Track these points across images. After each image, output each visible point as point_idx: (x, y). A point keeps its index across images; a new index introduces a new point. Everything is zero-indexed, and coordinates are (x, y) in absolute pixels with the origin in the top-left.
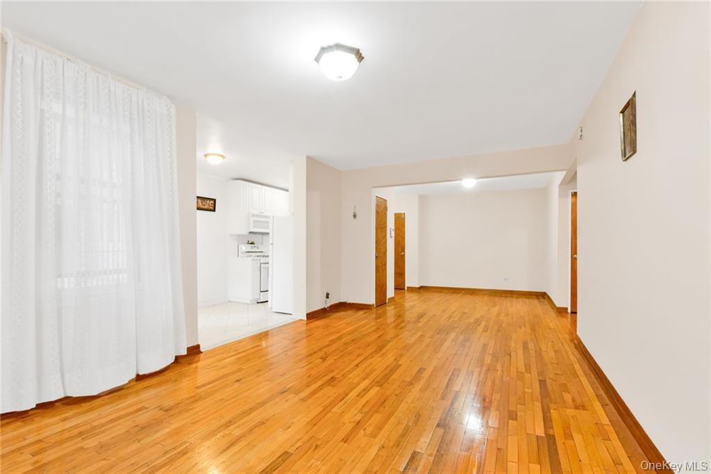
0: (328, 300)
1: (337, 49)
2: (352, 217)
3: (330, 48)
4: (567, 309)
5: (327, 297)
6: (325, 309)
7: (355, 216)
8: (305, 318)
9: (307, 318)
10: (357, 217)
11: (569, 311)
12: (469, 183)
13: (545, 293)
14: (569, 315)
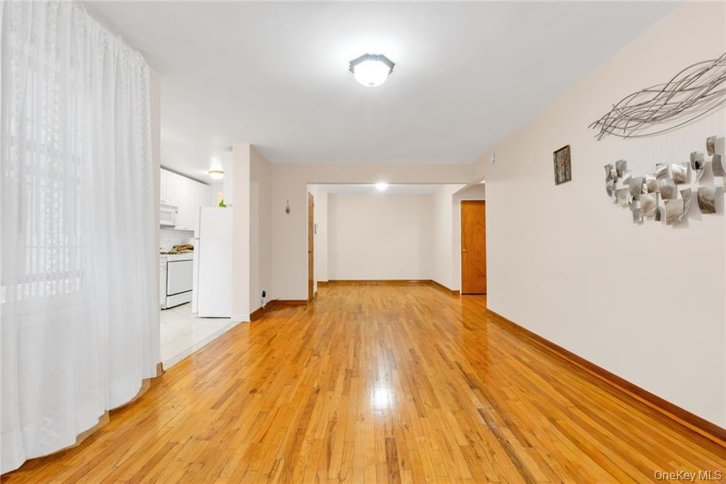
0: (264, 298)
1: (380, 60)
2: (285, 213)
3: (375, 57)
4: (459, 291)
5: (264, 295)
6: (262, 308)
7: (288, 211)
8: (248, 320)
9: (251, 319)
10: (291, 212)
11: (461, 293)
12: (382, 186)
13: (431, 281)
14: (461, 296)
